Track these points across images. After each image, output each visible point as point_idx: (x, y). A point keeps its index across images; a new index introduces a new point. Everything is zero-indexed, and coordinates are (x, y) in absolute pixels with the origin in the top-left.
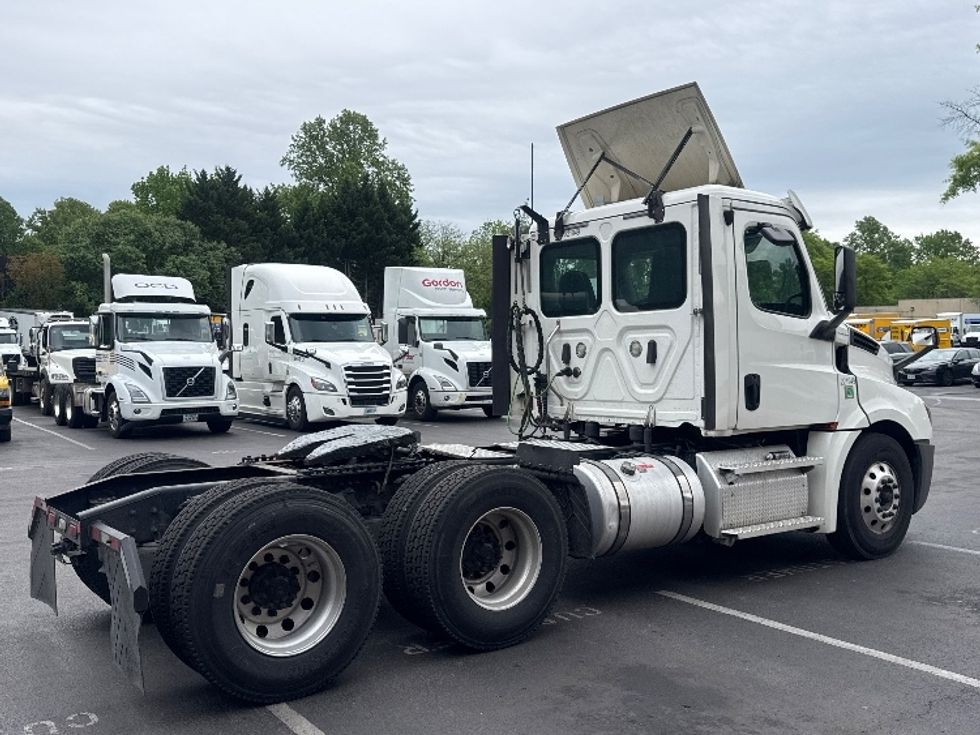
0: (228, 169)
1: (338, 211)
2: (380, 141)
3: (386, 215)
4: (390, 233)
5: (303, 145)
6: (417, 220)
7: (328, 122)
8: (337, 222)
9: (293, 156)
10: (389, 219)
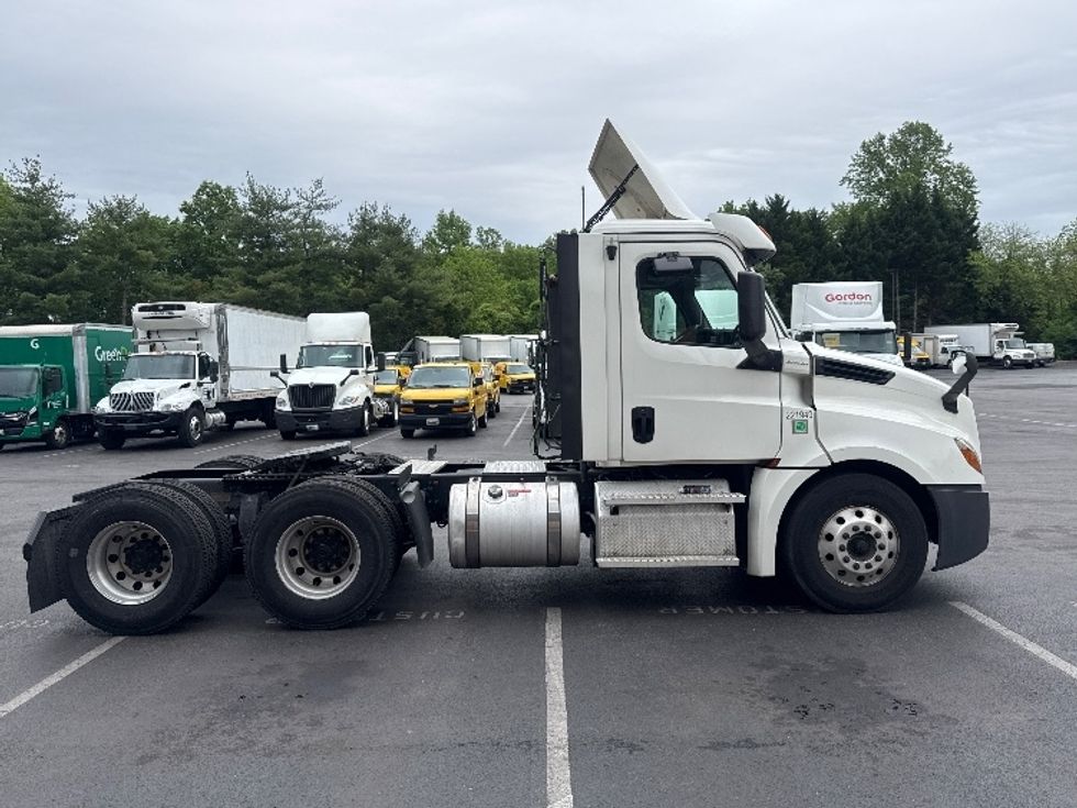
0: (777, 197)
1: (885, 223)
2: (945, 147)
3: (939, 222)
4: (941, 239)
5: (863, 163)
6: (976, 223)
7: (888, 136)
8: (884, 234)
9: (851, 175)
10: (943, 226)
